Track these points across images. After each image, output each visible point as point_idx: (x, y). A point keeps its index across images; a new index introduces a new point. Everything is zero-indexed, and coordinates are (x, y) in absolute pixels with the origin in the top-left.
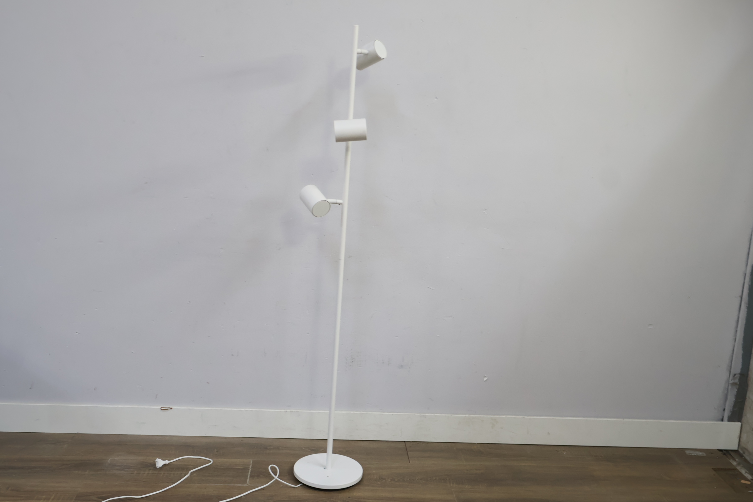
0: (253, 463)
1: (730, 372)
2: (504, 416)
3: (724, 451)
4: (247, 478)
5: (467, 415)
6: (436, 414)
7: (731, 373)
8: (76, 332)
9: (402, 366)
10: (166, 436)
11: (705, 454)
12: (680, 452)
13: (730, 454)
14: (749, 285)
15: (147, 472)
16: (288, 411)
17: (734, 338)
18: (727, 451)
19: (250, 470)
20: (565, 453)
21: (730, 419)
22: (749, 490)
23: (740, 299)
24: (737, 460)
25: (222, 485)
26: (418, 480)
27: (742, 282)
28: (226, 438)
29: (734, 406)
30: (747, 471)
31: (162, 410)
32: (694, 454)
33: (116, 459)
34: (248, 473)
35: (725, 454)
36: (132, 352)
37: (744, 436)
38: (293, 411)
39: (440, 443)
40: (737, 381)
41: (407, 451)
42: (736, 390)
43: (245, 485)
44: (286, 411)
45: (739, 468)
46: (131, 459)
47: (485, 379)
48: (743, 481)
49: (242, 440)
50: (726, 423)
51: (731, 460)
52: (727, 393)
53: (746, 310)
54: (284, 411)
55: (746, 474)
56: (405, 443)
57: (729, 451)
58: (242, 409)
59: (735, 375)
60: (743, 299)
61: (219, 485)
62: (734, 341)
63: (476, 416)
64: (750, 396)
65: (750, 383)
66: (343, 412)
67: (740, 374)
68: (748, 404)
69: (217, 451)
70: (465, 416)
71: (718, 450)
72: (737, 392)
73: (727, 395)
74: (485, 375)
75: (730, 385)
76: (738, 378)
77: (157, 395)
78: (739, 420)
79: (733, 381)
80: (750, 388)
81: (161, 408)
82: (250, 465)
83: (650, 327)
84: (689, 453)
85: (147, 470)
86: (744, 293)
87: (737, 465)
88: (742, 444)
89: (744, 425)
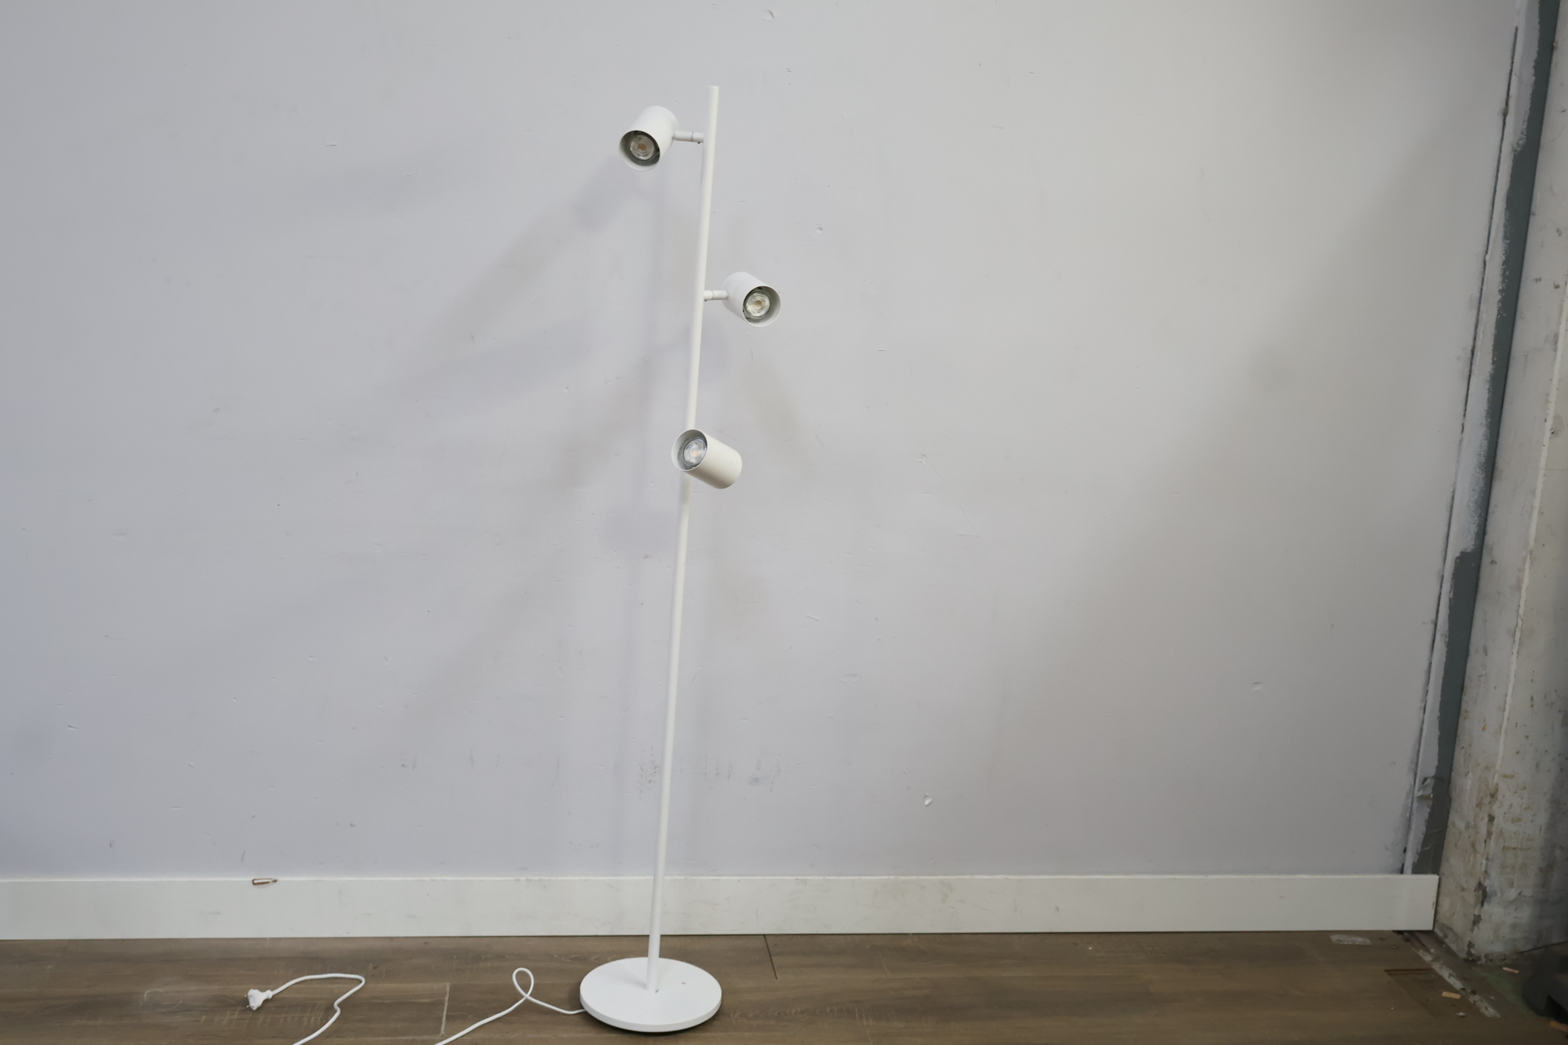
0: (451, 989)
1: (1416, 774)
2: (967, 877)
3: (1405, 934)
4: (441, 1023)
5: (891, 877)
6: (830, 875)
7: (1418, 776)
8: (70, 726)
9: (756, 780)
10: (265, 939)
11: (1368, 941)
12: (1320, 939)
13: (1419, 941)
14: (1450, 599)
15: (227, 1018)
16: (521, 878)
17: (1423, 705)
18: (1411, 932)
19: (446, 1004)
20: (1090, 948)
21: (1418, 869)
22: (1459, 1012)
23: (1431, 627)
24: (1432, 951)
25: (389, 1038)
26: (795, 1013)
27: (1438, 594)
28: (391, 939)
29: (1425, 843)
30: (1453, 974)
31: (254, 884)
32: (1348, 940)
33: (160, 990)
34: (443, 1011)
35: (1408, 940)
36: (190, 765)
37: (1445, 903)
38: (532, 880)
39: (835, 937)
40: (1429, 791)
41: (770, 956)
42: (1428, 810)
43: (437, 1037)
44: (518, 880)
45: (1436, 966)
46: (193, 991)
47: (927, 802)
48: (1445, 994)
49: (426, 943)
50: (1408, 878)
51: (1421, 951)
52: (1410, 816)
53: (1445, 649)
54: (513, 878)
55: (1452, 978)
56: (765, 938)
57: (1416, 933)
58: (425, 879)
59: (1425, 779)
60: (1438, 628)
61: (382, 1038)
62: (1422, 713)
63: (910, 877)
64: (1457, 822)
65: (1454, 795)
66: (637, 878)
67: (1434, 777)
68: (1450, 837)
69: (375, 968)
70: (888, 879)
71: (1394, 931)
72: (1430, 814)
73: (1410, 820)
74: (927, 794)
75: (1415, 800)
76: (1432, 785)
77: (245, 852)
78: (1435, 870)
79: (1420, 793)
80: (1454, 805)
81: (253, 881)
82: (446, 994)
83: (1258, 688)
84: (1339, 940)
85: (228, 1012)
86: (1439, 615)
87: (1432, 961)
88: (1442, 919)
89: (1444, 880)
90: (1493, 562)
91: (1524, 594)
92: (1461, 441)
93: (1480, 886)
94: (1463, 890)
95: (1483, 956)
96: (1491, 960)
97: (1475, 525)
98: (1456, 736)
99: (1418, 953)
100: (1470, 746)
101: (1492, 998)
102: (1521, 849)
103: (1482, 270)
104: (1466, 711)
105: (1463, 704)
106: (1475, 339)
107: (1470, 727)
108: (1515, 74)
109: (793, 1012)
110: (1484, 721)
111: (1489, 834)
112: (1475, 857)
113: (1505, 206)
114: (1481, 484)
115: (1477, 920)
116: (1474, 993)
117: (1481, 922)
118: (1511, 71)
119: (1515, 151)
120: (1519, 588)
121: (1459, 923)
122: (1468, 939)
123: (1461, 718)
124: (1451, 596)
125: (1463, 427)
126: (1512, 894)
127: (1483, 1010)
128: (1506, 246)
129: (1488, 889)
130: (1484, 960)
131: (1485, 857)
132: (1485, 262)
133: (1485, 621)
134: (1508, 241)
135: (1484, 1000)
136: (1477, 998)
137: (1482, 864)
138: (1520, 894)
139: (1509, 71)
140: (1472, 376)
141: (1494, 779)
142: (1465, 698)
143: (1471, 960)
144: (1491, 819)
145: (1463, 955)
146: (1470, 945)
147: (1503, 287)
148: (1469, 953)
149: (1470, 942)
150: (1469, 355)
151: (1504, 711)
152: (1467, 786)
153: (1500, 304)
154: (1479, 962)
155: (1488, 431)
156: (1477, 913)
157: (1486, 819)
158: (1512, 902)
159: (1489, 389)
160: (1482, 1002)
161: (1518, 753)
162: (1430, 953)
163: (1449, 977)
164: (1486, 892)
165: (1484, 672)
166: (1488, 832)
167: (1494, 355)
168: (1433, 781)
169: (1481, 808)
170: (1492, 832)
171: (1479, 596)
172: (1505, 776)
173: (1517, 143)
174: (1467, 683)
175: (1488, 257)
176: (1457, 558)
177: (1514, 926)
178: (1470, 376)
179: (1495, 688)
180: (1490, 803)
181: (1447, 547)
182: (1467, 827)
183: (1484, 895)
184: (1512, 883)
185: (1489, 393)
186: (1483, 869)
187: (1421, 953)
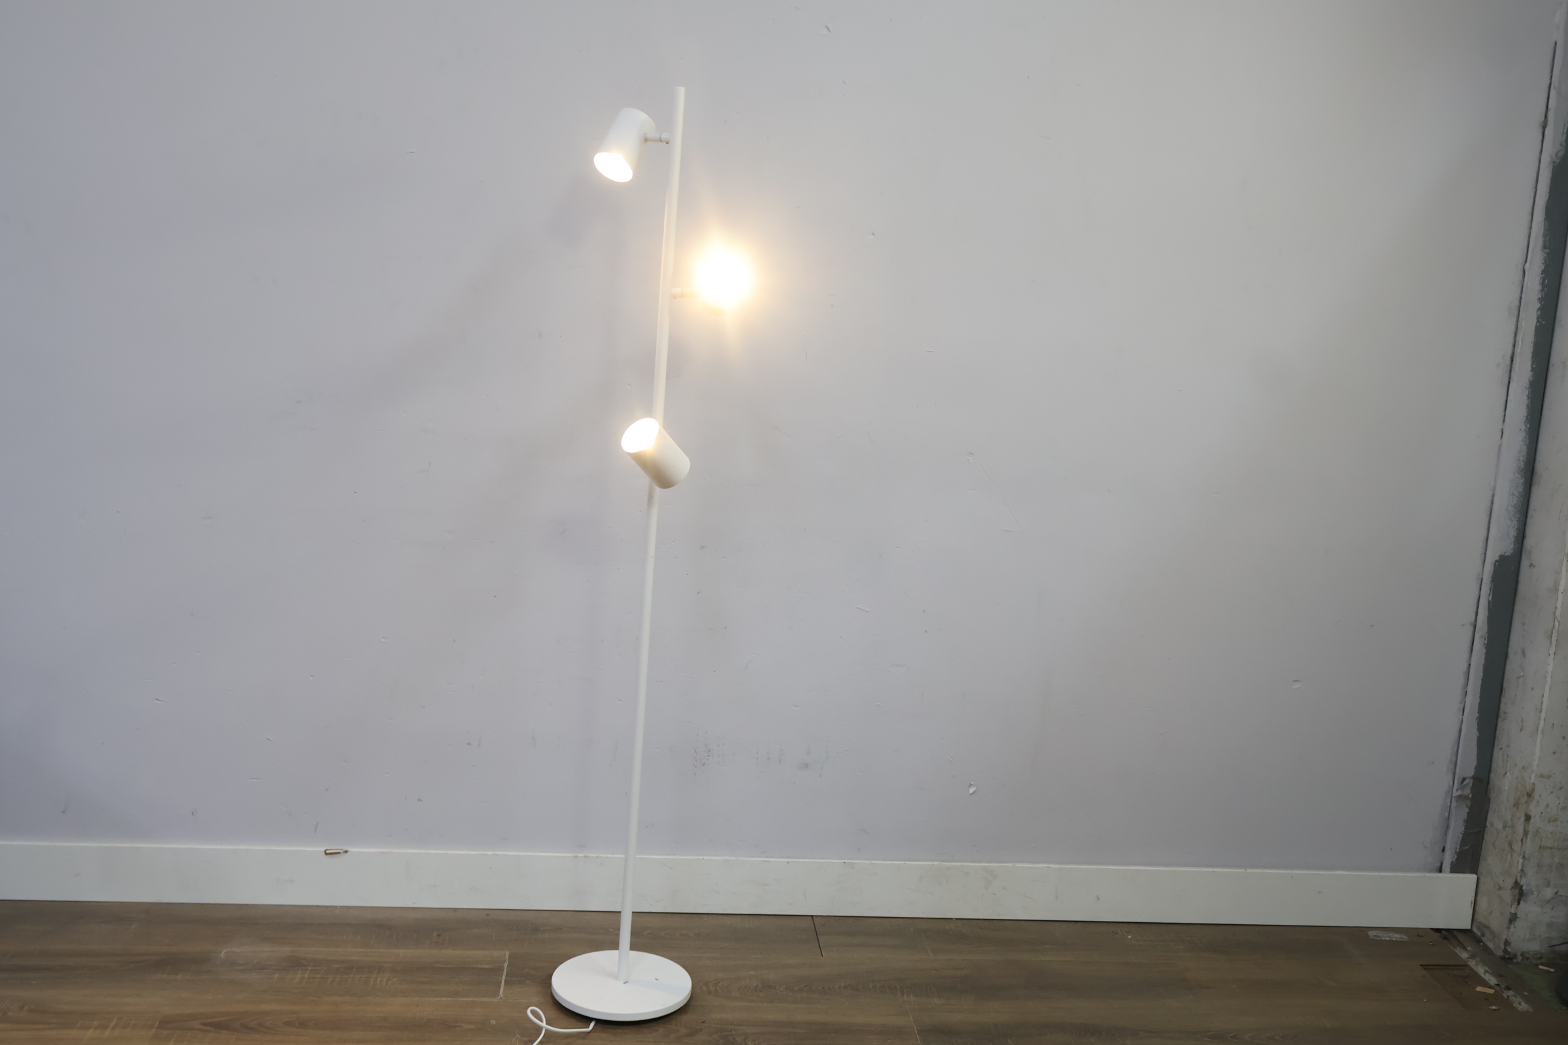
0: (509, 956)
1: (1454, 774)
2: (1010, 865)
3: (1443, 932)
4: (500, 987)
5: (936, 863)
6: (874, 860)
7: (1457, 776)
8: (157, 700)
9: (806, 765)
10: (336, 907)
11: (1406, 937)
12: (1358, 935)
13: (1457, 939)
14: (1489, 602)
15: (299, 976)
16: (579, 855)
17: (1462, 706)
18: (1449, 930)
19: (505, 970)
20: (1130, 938)
21: (1455, 869)
22: (1492, 1006)
23: (1471, 629)
24: (1469, 948)
25: (449, 999)
26: (839, 988)
27: (1477, 596)
28: (455, 910)
29: (1464, 842)
30: (1489, 970)
31: (327, 854)
32: (1386, 937)
33: (237, 950)
34: (502, 976)
35: (1445, 938)
36: (268, 739)
37: (1483, 902)
38: (589, 857)
39: (881, 919)
40: (1467, 791)
41: (817, 935)
42: (1467, 810)
43: (495, 1000)
44: (577, 856)
45: (1472, 963)
46: (267, 951)
47: (971, 791)
48: (1479, 989)
49: (488, 915)
50: (1447, 876)
51: (1458, 949)
52: (1449, 815)
53: (1484, 651)
54: (571, 855)
55: (1487, 974)
56: (813, 919)
57: (1455, 932)
58: (488, 853)
59: (1464, 779)
60: (1477, 630)
61: (444, 999)
62: (1461, 713)
63: (954, 864)
64: (1495, 821)
65: (1493, 796)
66: (689, 857)
67: (1473, 778)
68: (1489, 838)
69: (439, 935)
70: (933, 865)
71: (1431, 929)
72: (1468, 814)
73: (1448, 818)
74: (972, 783)
75: (1453, 800)
76: (1471, 785)
77: (318, 823)
78: (1474, 870)
79: (1459, 793)
80: (1493, 806)
81: (325, 851)
82: (505, 961)
83: (1297, 686)
84: (1375, 936)
85: (300, 971)
86: (1478, 617)
87: (1468, 958)
88: (1480, 918)
89: (1482, 880)
90: (1531, 565)
91: (1560, 596)
92: (1500, 447)
93: (1517, 885)
94: (1500, 888)
95: (1519, 954)
96: (1528, 958)
97: (1515, 529)
98: (1495, 737)
99: (1456, 950)
100: (1508, 746)
101: (1526, 994)
102: (1559, 849)
103: (1521, 278)
104: (1505, 713)
105: (1502, 706)
106: (1514, 346)
107: (1508, 729)
108: (1554, 88)
109: (837, 987)
110: (1522, 722)
111: (1526, 833)
112: (1512, 856)
113: (1544, 216)
114: (1521, 489)
115: (1513, 918)
116: (1508, 988)
117: (1518, 920)
118: (1550, 84)
119: (1554, 162)
120: (1556, 589)
121: (1496, 922)
122: (1504, 937)
123: (1500, 720)
124: (1490, 599)
125: (1502, 433)
126: (1549, 893)
127: (1516, 1005)
128: (1545, 255)
129: (1524, 888)
130: (1520, 958)
131: (1522, 856)
132: (1524, 271)
133: (1524, 624)
134: (1547, 251)
135: (1517, 996)
136: (1510, 993)
137: (1518, 862)
138: (1556, 893)
139: (1548, 85)
140: (1511, 382)
141: (1530, 778)
142: (1503, 700)
143: (1508, 958)
144: (1528, 818)
145: (1500, 953)
146: (1507, 943)
147: (1542, 296)
148: (1505, 951)
149: (1506, 940)
150: (1508, 362)
151: (1541, 712)
152: (1505, 784)
153: (1539, 312)
154: (1515, 961)
155: (1527, 437)
156: (1513, 911)
157: (1523, 818)
158: (1548, 902)
159: (1528, 395)
160: (1516, 997)
161: (1554, 753)
162: (1467, 950)
163: (1484, 974)
164: (1523, 890)
165: (1522, 674)
166: (1525, 831)
167: (1533, 363)
168: (1472, 781)
169: (1518, 808)
170: (1528, 831)
171: (1518, 599)
172: (1542, 776)
173: (1556, 155)
174: (1505, 685)
175: (1527, 265)
176: (1496, 561)
177: (1550, 925)
178: (1509, 382)
179: (1532, 689)
180: (1526, 802)
181: (1486, 550)
182: (1505, 827)
183: (1520, 894)
184: (1549, 881)
185: (1528, 399)
186: (1520, 867)
187: (1458, 951)
